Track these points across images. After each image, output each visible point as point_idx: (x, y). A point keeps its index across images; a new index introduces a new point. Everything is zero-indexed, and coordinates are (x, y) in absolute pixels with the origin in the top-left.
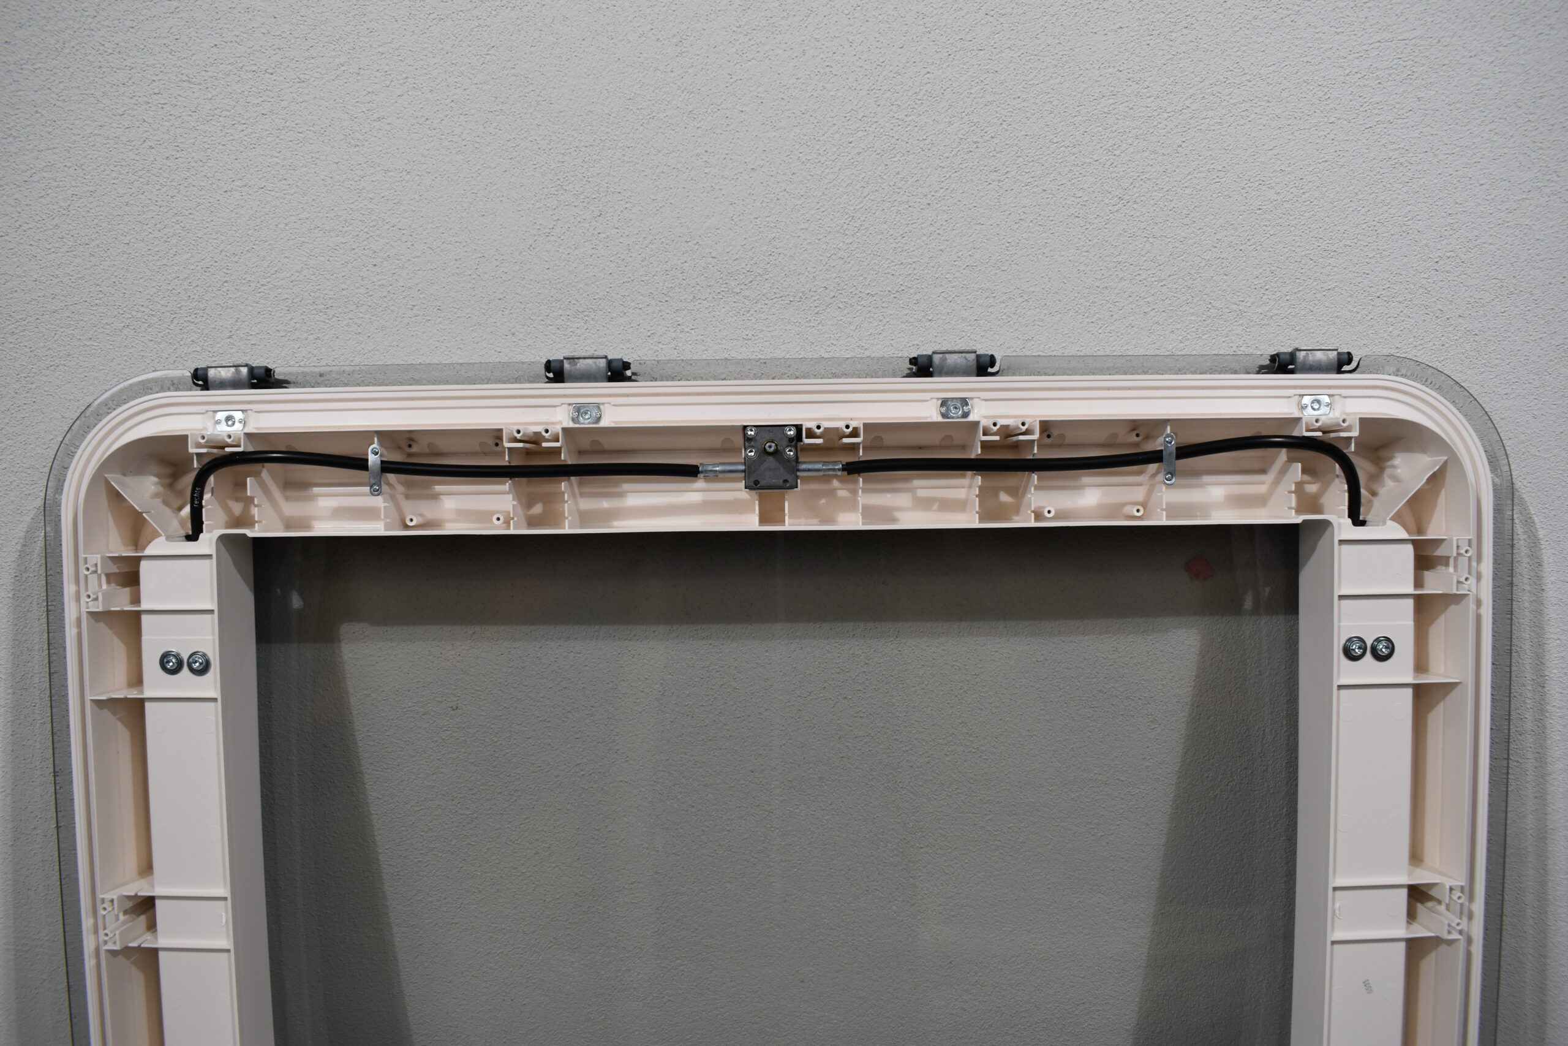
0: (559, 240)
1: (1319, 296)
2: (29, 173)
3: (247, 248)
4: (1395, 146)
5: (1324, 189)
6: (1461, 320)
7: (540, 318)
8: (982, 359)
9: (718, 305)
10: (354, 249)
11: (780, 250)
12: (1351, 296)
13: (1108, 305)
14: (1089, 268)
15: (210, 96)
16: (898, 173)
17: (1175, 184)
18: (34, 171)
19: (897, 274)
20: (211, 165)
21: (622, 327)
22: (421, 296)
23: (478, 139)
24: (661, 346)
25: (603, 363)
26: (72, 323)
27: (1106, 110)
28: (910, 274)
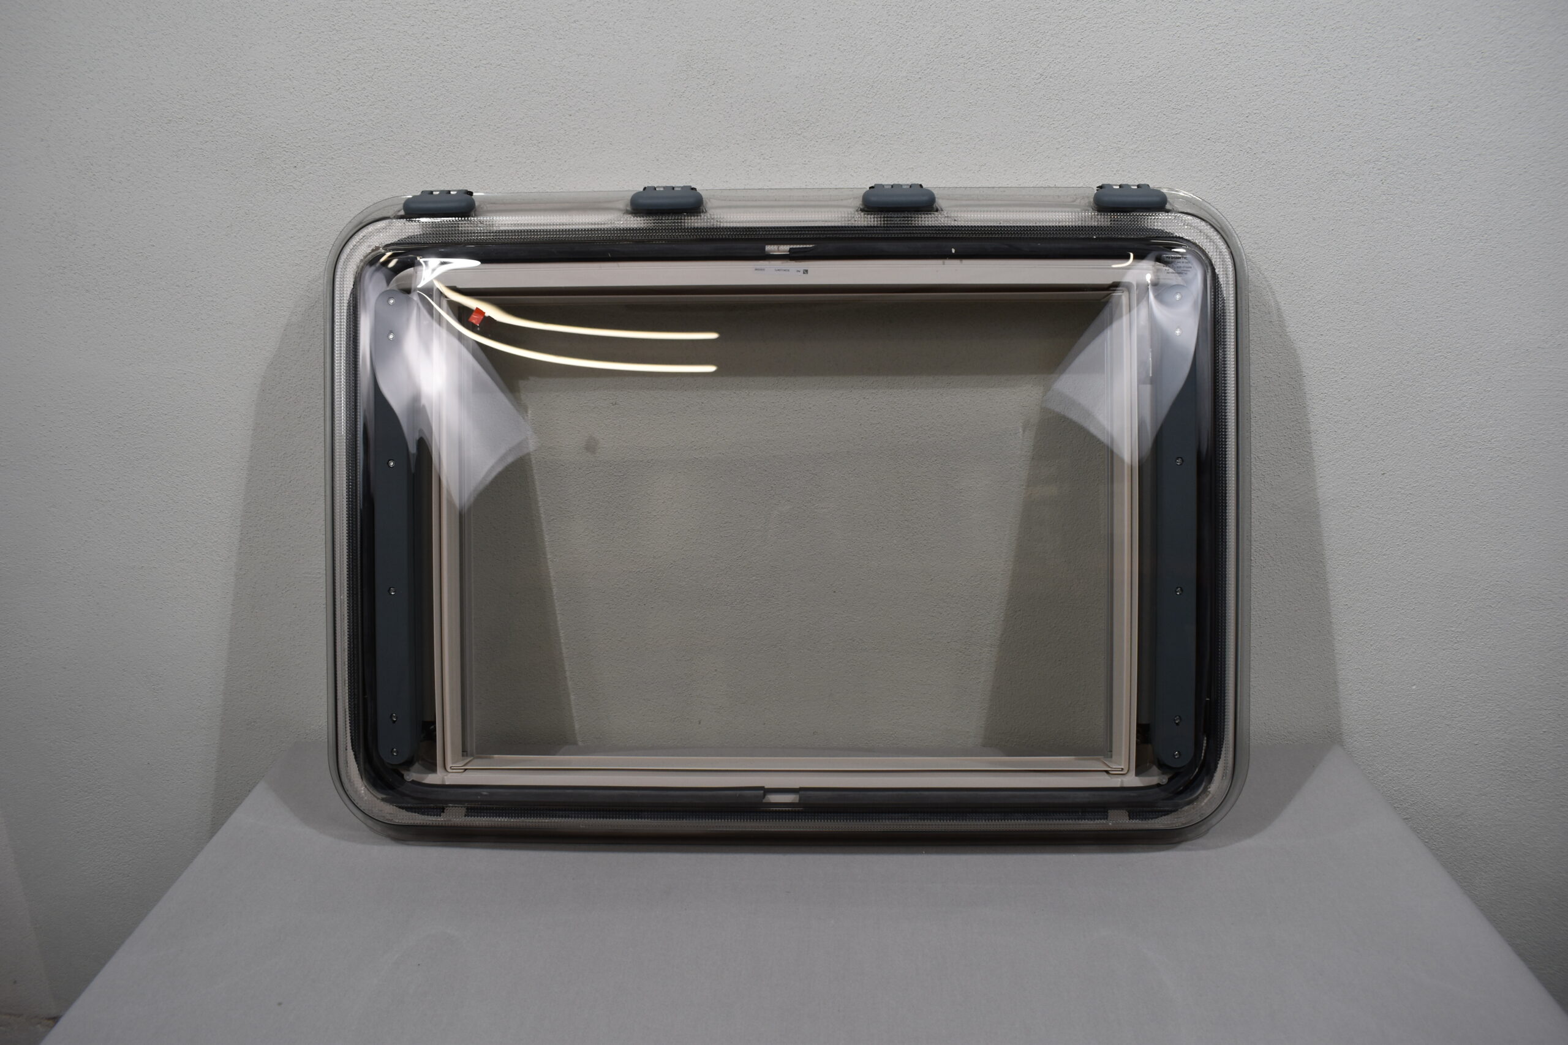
3: (488, 104)
4: (1219, 41)
5: (1173, 69)
6: (1263, 155)
7: (674, 150)
10: (557, 105)
11: (826, 107)
12: (1191, 138)
13: (1033, 143)
16: (901, 58)
17: (1076, 65)
23: (637, 35)
24: (750, 168)
27: (1032, 18)
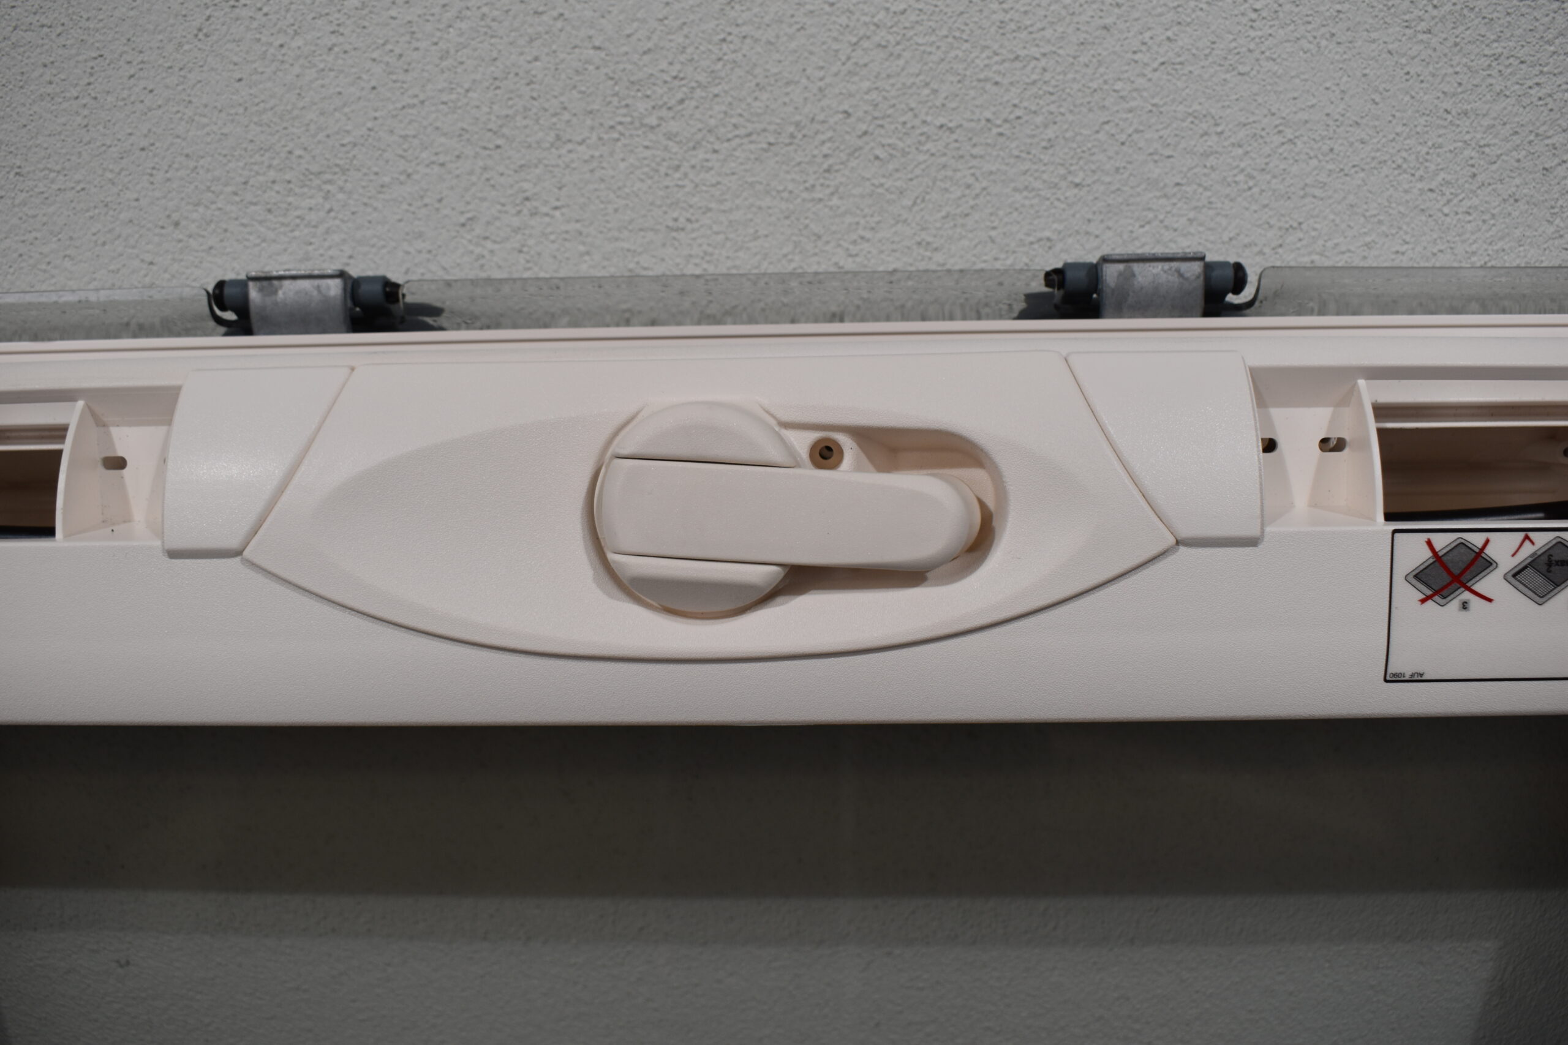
0: (259, 15)
8: (1216, 274)
9: (612, 154)
14: (1431, 68)
19: (1005, 81)
21: (405, 206)
25: (336, 288)
28: (1034, 82)
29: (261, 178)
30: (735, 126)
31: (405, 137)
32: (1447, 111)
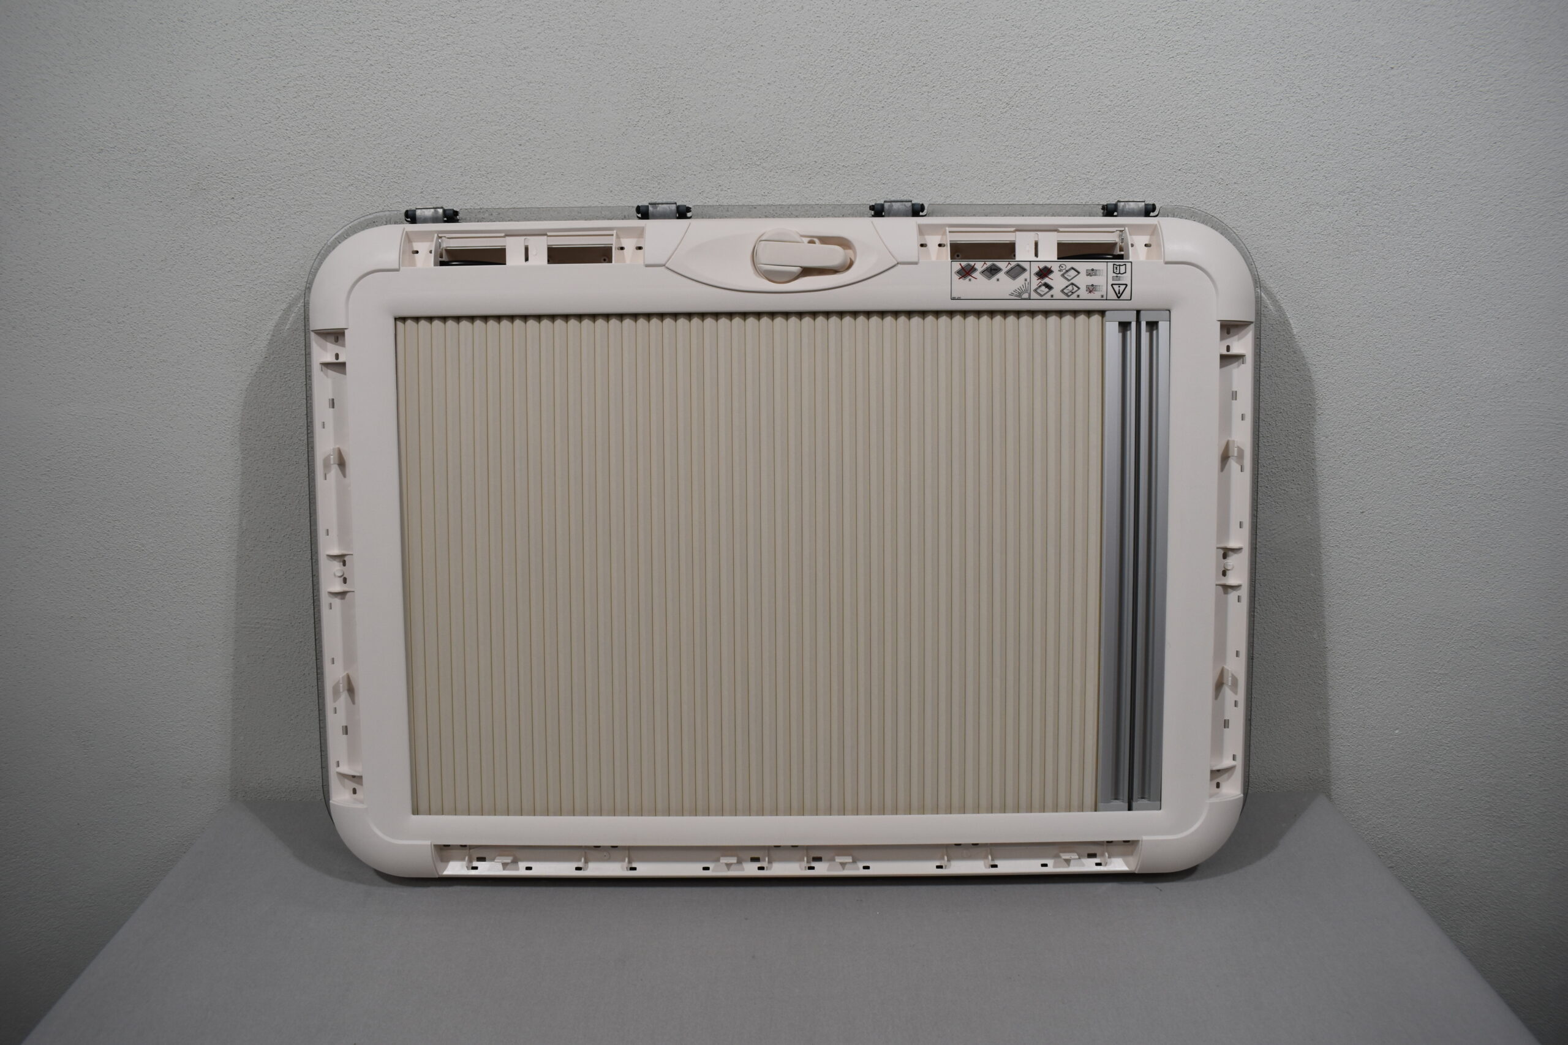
0: (642, 129)
1: (1140, 169)
2: (286, 81)
8: (916, 207)
9: (746, 172)
14: (988, 149)
15: (412, 32)
18: (289, 80)
19: (862, 153)
20: (411, 77)
21: (683, 187)
22: (551, 166)
25: (674, 207)
26: (313, 182)
28: (870, 153)
29: (639, 178)
30: (783, 165)
31: (684, 166)
32: (993, 162)
